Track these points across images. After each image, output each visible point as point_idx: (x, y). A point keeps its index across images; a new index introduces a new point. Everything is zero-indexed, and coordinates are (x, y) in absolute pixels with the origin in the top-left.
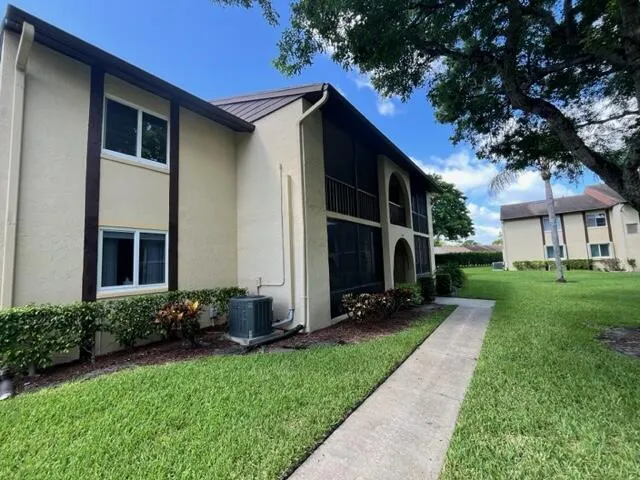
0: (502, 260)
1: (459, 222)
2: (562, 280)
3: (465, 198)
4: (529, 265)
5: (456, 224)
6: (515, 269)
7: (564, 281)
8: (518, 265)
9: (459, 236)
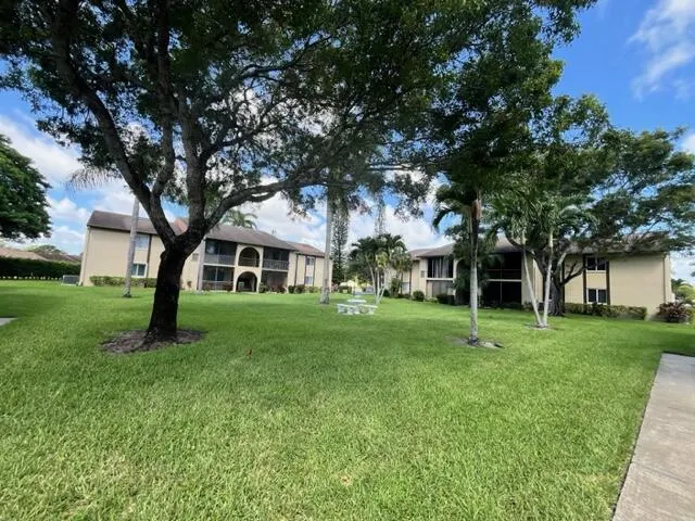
0: (78, 273)
1: (25, 213)
2: (128, 296)
3: (46, 186)
4: (109, 281)
5: (21, 217)
6: (92, 285)
7: (130, 297)
8: (96, 281)
9: (22, 235)
